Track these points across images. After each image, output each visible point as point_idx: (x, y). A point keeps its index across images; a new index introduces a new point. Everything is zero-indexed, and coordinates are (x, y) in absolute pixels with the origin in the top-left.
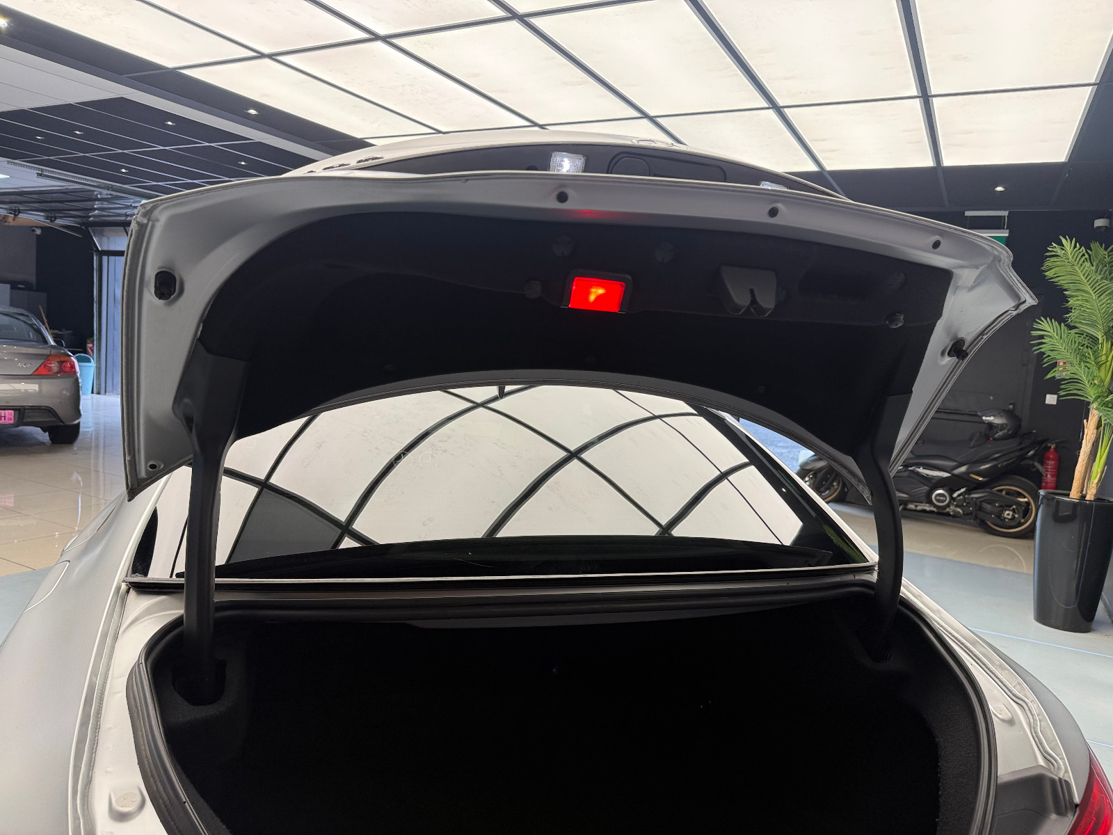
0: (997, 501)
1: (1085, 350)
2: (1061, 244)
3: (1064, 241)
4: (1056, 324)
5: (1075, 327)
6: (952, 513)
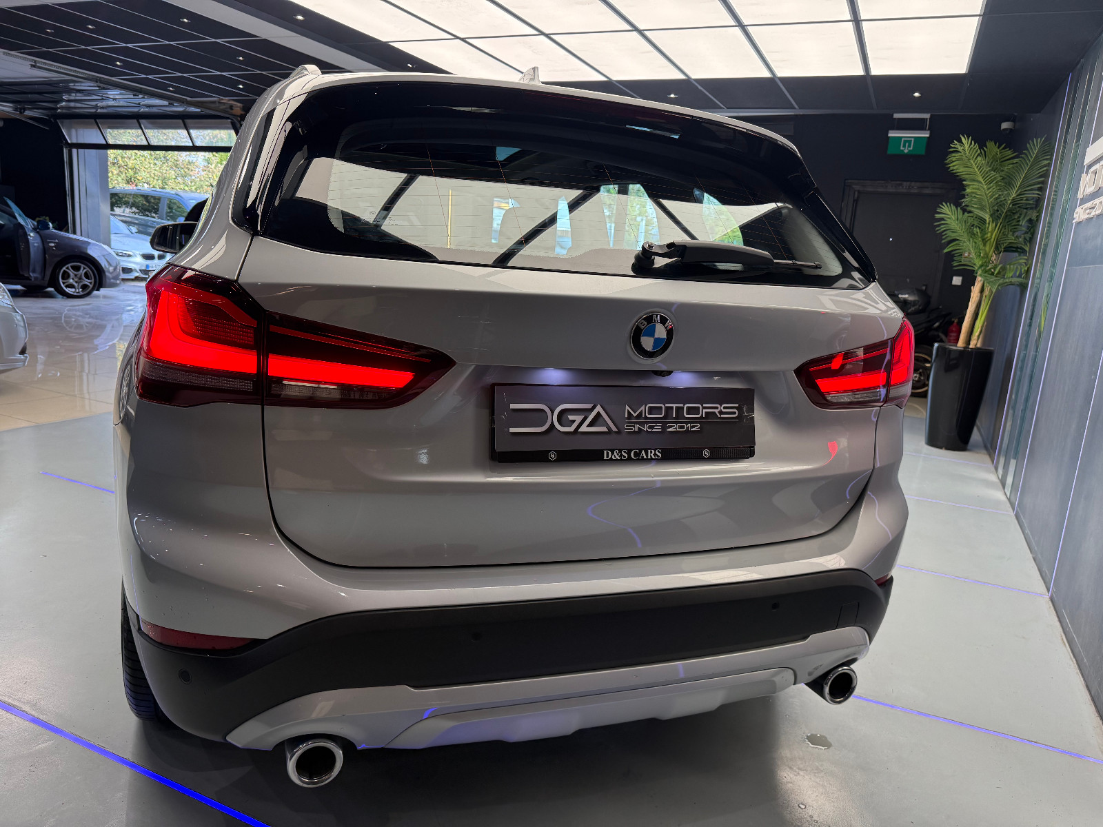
1: (975, 229)
2: (960, 141)
3: (963, 139)
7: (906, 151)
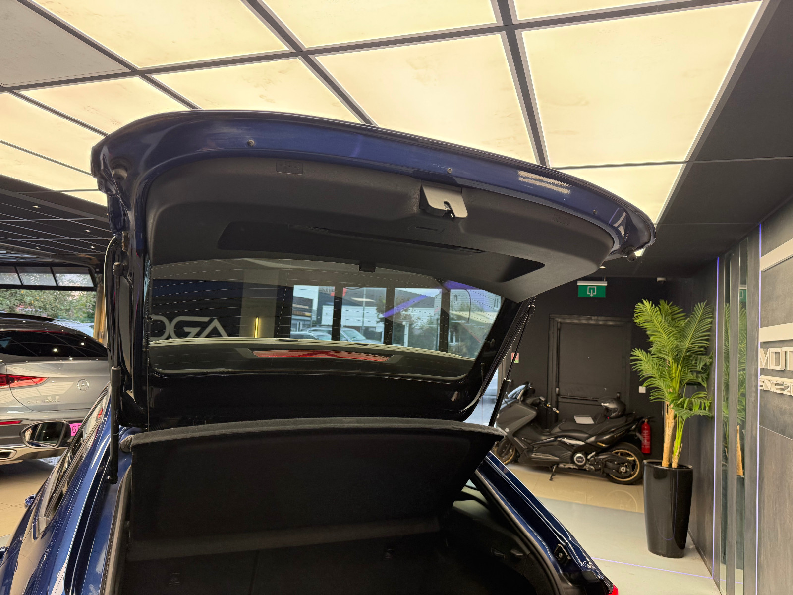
0: (615, 460)
5: (655, 354)
6: (587, 469)
7: (592, 295)
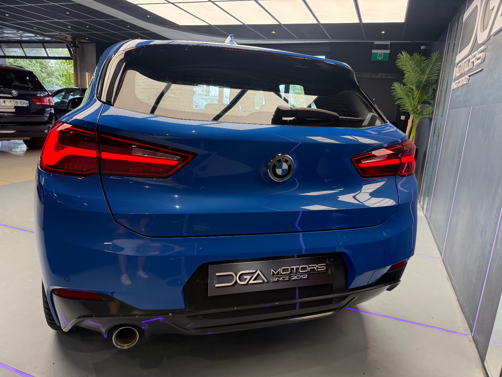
1: (409, 93)
2: (402, 54)
3: (403, 53)
4: (399, 84)
5: (407, 85)
7: (380, 59)
